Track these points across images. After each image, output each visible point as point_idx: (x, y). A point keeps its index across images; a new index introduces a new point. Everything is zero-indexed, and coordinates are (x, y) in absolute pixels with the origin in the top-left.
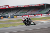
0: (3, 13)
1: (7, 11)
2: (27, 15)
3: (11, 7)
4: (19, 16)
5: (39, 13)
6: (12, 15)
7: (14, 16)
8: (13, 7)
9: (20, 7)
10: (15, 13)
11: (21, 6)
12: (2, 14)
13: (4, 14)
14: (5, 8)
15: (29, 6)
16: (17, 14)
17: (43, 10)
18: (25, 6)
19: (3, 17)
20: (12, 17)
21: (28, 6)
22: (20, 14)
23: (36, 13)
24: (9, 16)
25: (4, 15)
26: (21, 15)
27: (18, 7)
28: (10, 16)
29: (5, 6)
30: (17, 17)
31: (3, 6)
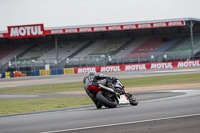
0: (21, 55)
1: (35, 46)
2: (115, 64)
3: (53, 32)
4: (84, 66)
5: (165, 56)
6: (56, 62)
7: (67, 66)
8: (62, 32)
9: (90, 30)
10: (70, 57)
11: (93, 28)
12: (18, 57)
13: (25, 57)
14: (29, 34)
15: (125, 28)
16: (76, 60)
17: (180, 46)
18: (110, 29)
19: (21, 69)
20: (57, 71)
21: (122, 27)
22: (89, 61)
23: (152, 57)
24: (44, 68)
25: (24, 63)
26: (91, 66)
27: (81, 30)
28: (47, 67)
29: (28, 28)
30: (76, 72)
31: (21, 28)
